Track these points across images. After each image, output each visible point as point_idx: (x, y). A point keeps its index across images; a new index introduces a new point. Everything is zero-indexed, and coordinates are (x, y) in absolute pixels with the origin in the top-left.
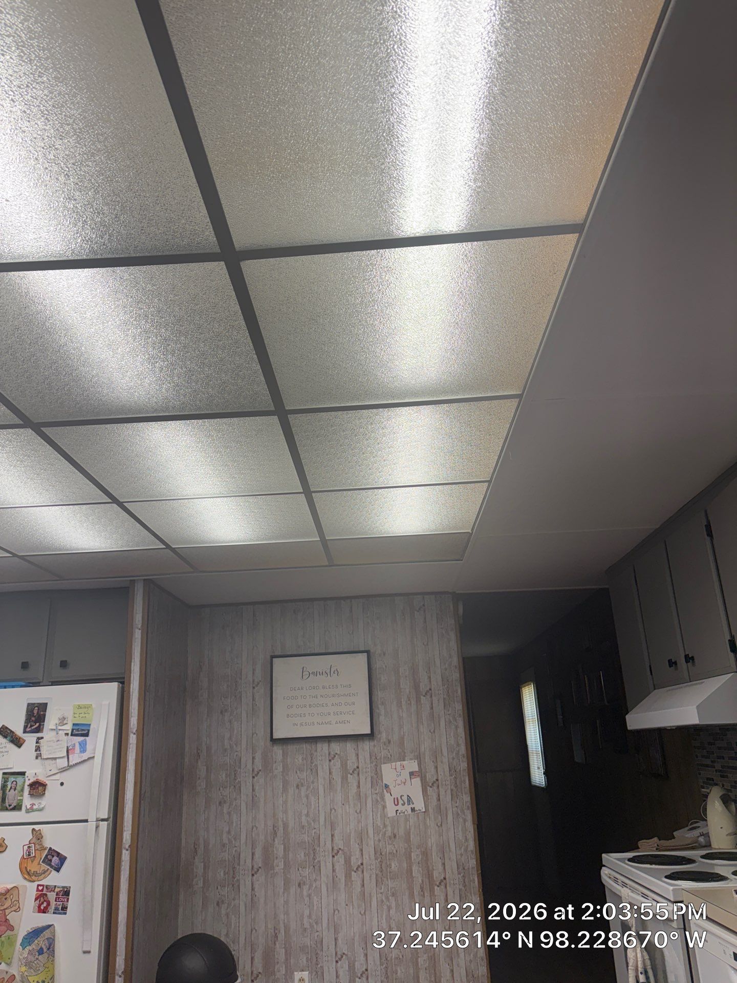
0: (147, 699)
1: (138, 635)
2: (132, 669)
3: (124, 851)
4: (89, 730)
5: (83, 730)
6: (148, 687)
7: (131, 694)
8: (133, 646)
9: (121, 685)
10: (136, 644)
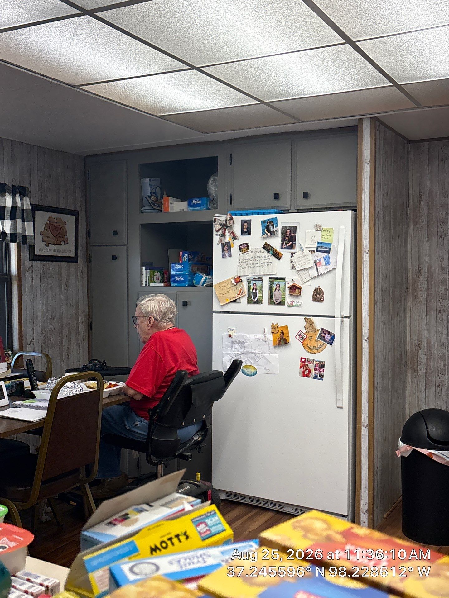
0: (377, 225)
1: (367, 169)
2: (363, 199)
3: (364, 341)
4: (330, 249)
5: (326, 248)
6: (377, 214)
7: (363, 220)
8: (363, 179)
9: (354, 212)
10: (366, 177)
